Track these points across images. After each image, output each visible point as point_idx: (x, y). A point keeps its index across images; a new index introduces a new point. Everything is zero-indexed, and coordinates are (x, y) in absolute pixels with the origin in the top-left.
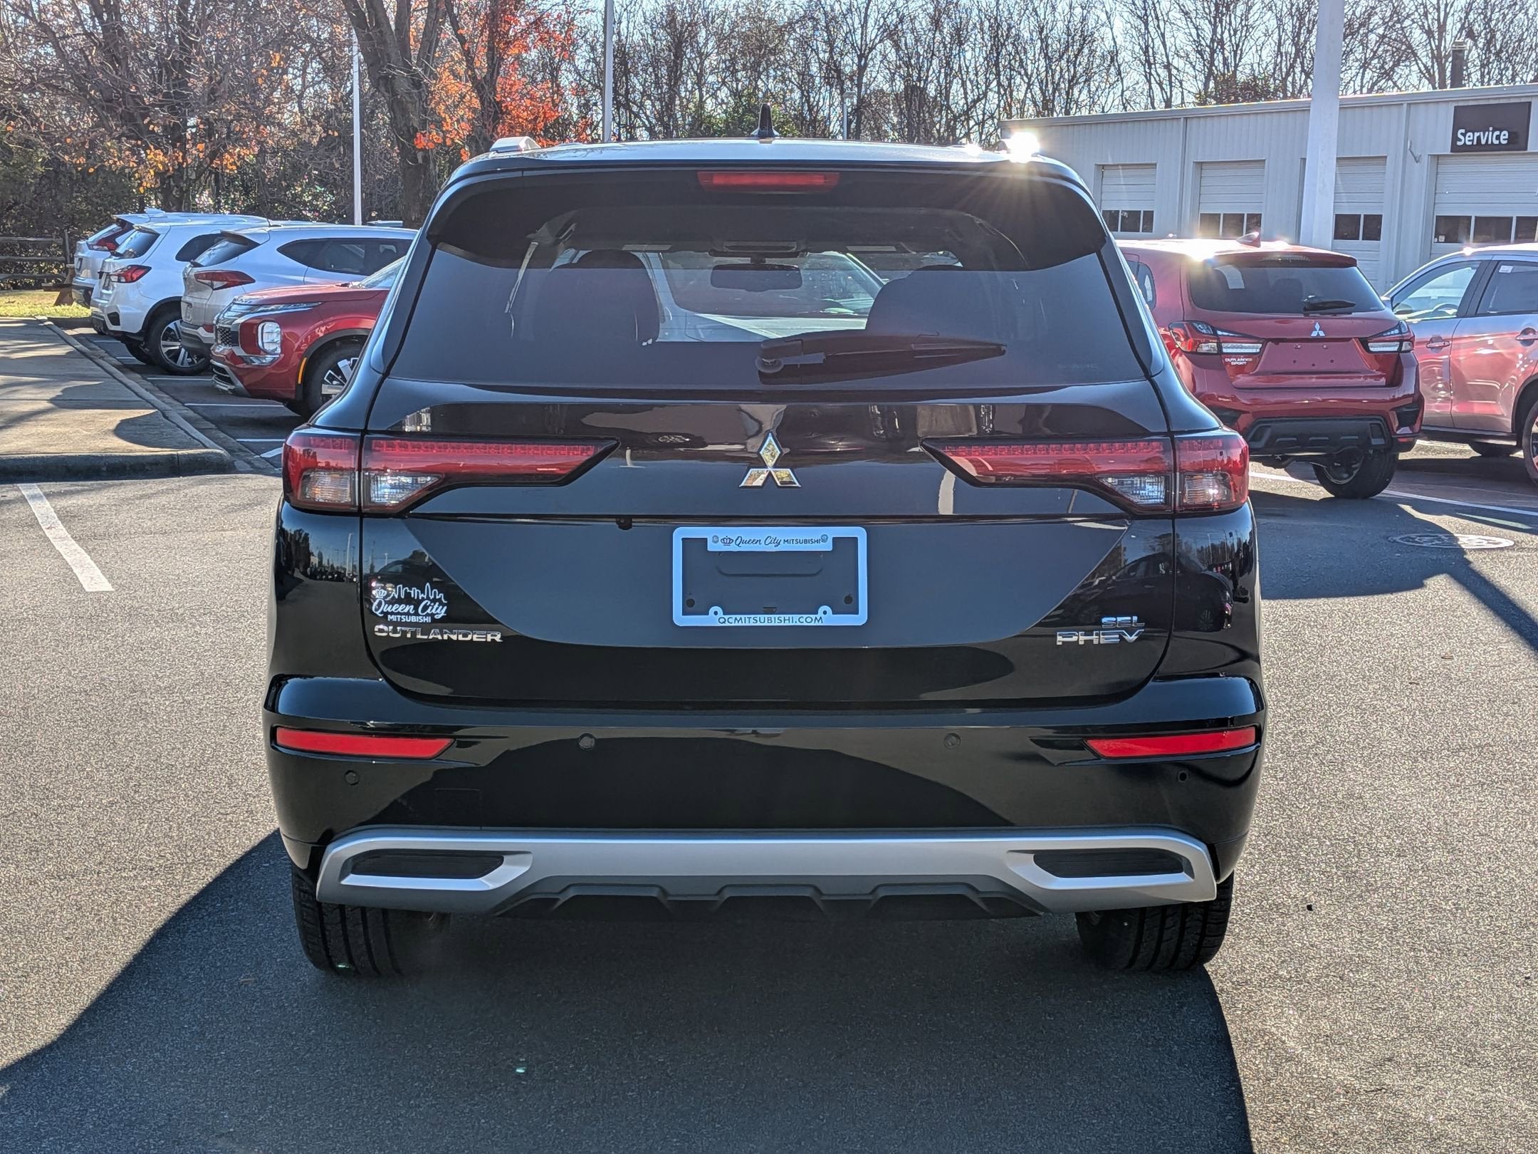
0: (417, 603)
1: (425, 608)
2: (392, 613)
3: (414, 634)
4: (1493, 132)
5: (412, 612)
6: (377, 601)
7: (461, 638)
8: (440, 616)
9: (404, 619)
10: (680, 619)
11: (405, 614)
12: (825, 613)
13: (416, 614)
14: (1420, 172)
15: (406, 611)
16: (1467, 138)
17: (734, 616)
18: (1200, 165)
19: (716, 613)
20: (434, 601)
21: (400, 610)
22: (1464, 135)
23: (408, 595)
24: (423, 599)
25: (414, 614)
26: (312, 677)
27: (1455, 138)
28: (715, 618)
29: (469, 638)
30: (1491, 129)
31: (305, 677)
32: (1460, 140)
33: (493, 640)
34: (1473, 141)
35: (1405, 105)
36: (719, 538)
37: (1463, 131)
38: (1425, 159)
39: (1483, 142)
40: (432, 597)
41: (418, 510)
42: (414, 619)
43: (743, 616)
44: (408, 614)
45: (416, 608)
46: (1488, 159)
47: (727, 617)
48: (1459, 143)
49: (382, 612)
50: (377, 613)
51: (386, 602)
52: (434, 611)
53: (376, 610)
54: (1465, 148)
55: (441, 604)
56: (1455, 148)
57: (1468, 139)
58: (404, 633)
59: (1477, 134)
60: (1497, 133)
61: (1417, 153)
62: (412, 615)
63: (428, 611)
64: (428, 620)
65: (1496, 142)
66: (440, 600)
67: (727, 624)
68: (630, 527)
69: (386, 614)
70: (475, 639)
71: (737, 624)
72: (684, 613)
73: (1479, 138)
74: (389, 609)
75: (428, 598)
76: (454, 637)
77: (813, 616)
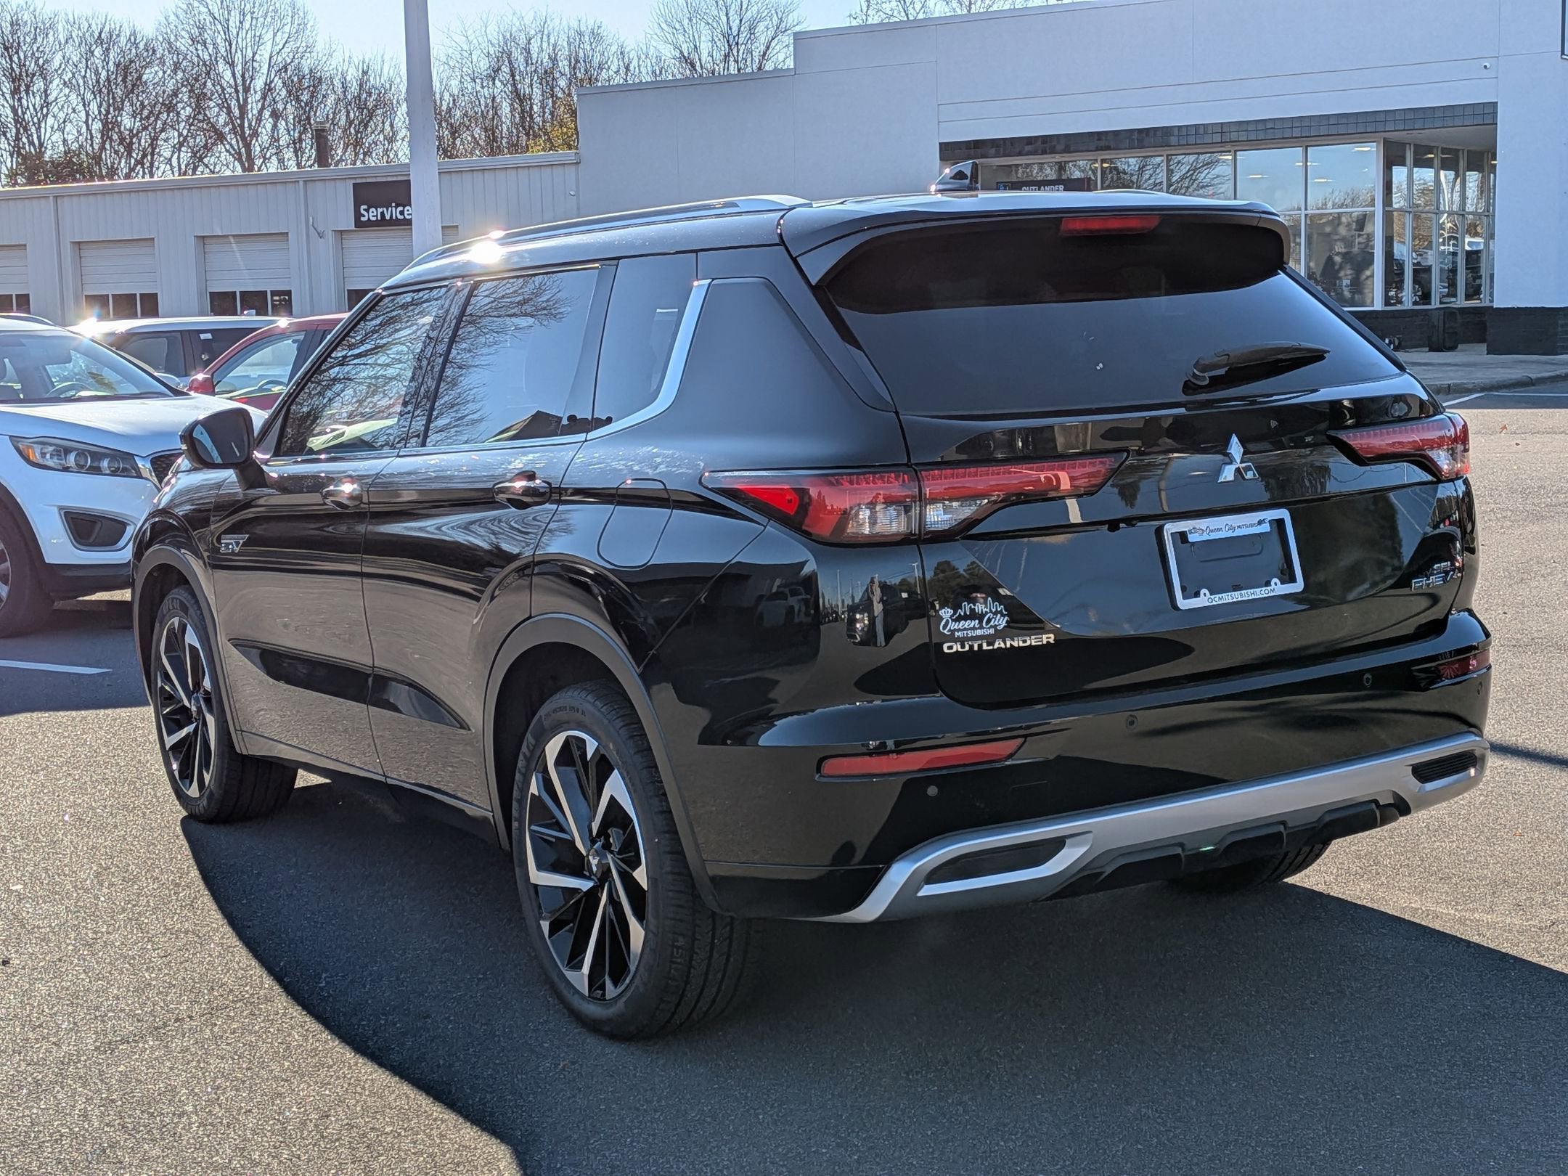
0: (980, 617)
1: (989, 621)
2: (959, 630)
3: (980, 646)
4: (396, 208)
5: (976, 626)
6: (944, 621)
7: (1021, 644)
8: (1002, 626)
9: (970, 634)
10: (1183, 604)
11: (971, 629)
12: (1276, 584)
13: (981, 627)
14: (326, 248)
15: (972, 626)
16: (371, 214)
17: (1217, 596)
18: (78, 244)
19: (1205, 595)
20: (996, 613)
21: (966, 626)
22: (367, 211)
23: (972, 610)
24: (987, 613)
25: (979, 628)
26: (813, 711)
27: (358, 215)
28: (1205, 599)
29: (1028, 643)
30: (394, 205)
31: (805, 713)
32: (364, 216)
33: (1048, 642)
34: (377, 216)
35: (301, 183)
36: (1203, 529)
37: (365, 207)
38: (330, 237)
39: (388, 217)
40: (994, 610)
41: (975, 531)
42: (979, 632)
43: (1223, 595)
44: (974, 628)
45: (981, 622)
46: (391, 234)
47: (1213, 597)
48: (363, 219)
49: (950, 630)
50: (945, 632)
51: (953, 620)
52: (996, 623)
53: (944, 629)
54: (369, 224)
55: (1003, 615)
56: (359, 224)
57: (373, 214)
58: (971, 647)
59: (380, 210)
60: (400, 208)
61: (320, 229)
62: (977, 629)
63: (992, 623)
64: (992, 631)
65: (400, 217)
66: (1001, 612)
67: (1214, 603)
68: (1118, 528)
69: (953, 631)
70: (1033, 644)
71: (1220, 602)
72: (1184, 598)
73: (382, 214)
74: (956, 627)
75: (991, 611)
76: (1015, 644)
77: (1269, 588)
